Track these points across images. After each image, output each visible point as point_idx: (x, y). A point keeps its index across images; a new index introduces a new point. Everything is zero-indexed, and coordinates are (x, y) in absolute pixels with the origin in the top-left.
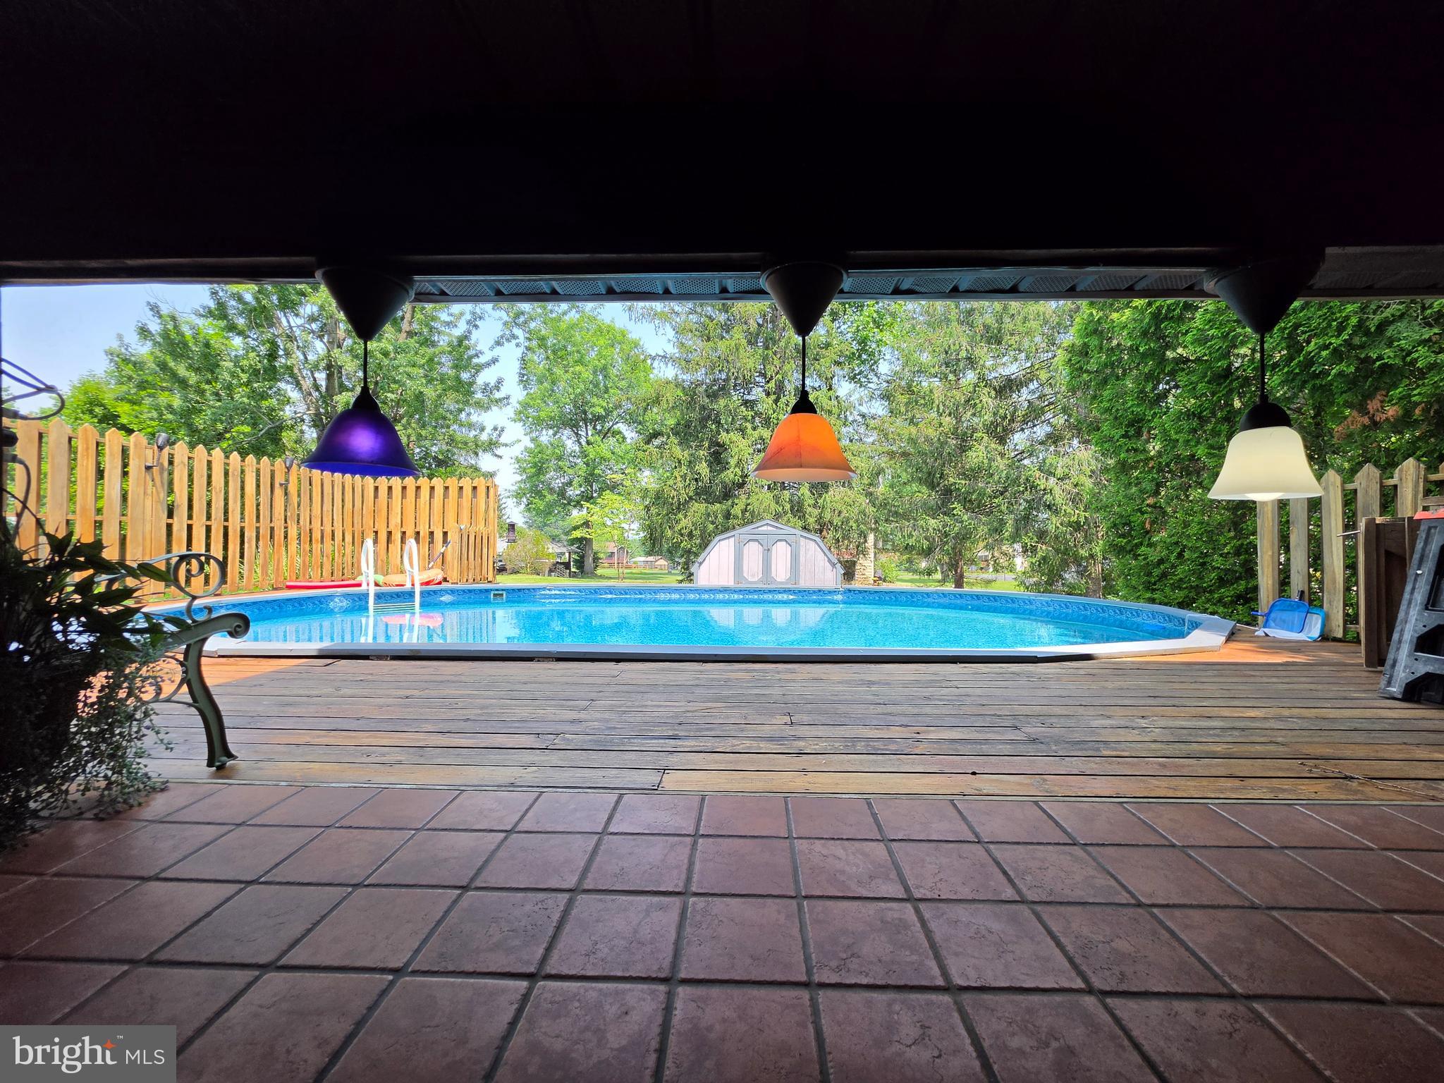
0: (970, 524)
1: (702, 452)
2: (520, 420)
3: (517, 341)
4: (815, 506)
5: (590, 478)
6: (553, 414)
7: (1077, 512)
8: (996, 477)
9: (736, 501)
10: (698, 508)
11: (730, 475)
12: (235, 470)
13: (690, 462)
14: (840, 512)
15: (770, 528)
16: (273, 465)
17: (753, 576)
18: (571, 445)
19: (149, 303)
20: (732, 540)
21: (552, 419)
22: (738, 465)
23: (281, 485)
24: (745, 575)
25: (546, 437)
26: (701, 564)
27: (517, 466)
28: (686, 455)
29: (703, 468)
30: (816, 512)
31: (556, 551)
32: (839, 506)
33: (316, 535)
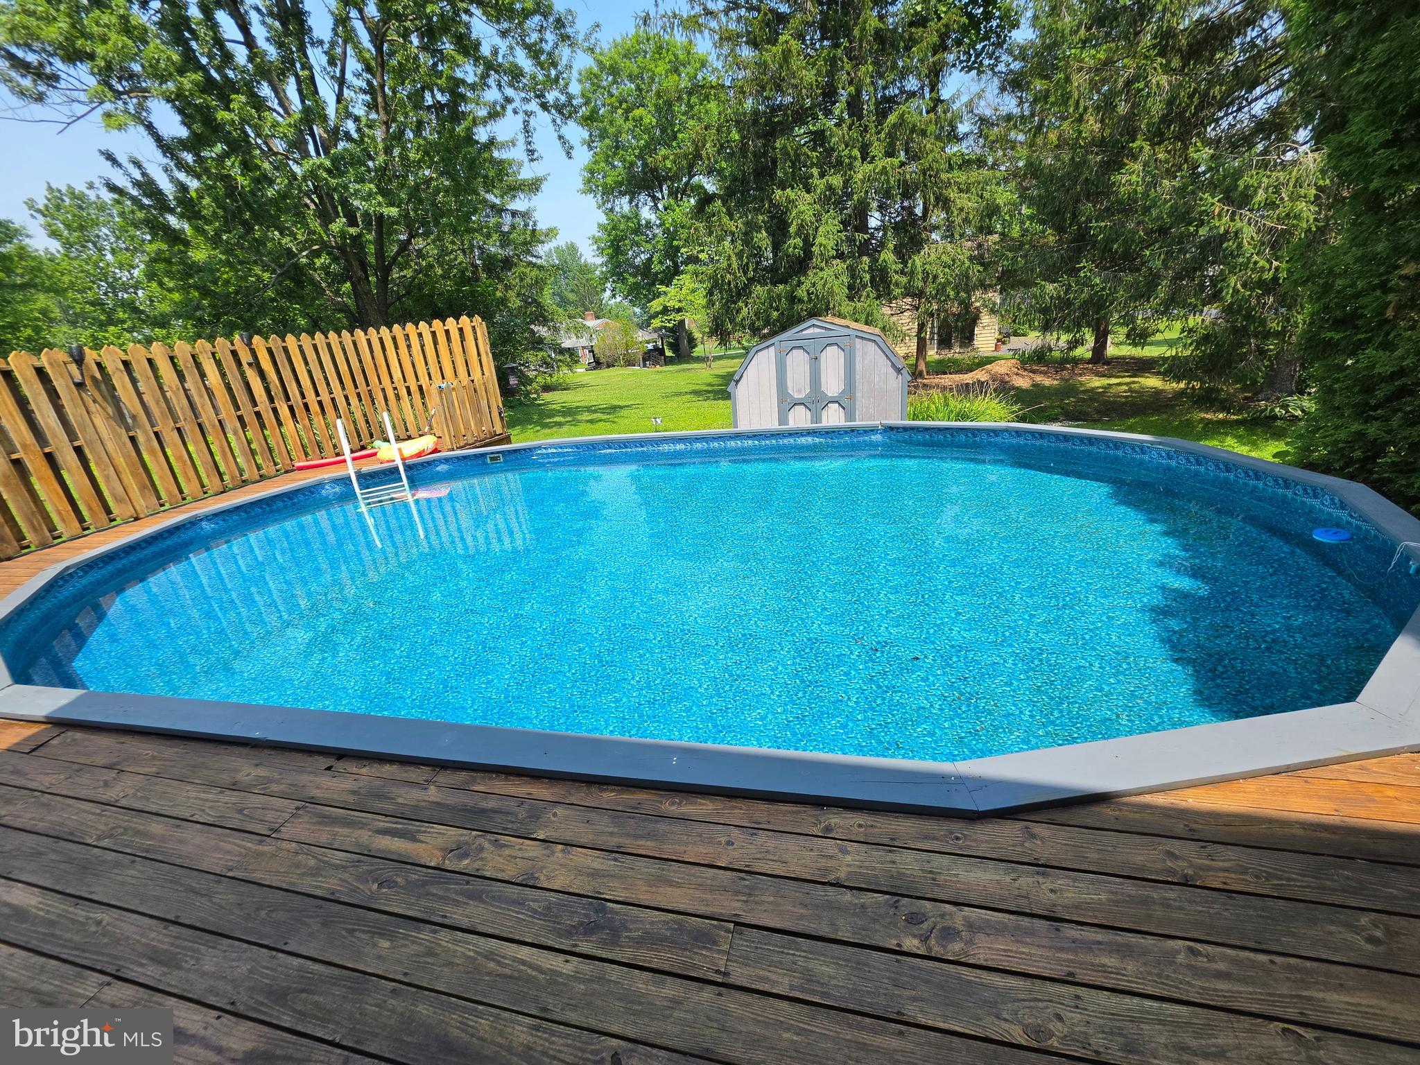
0: (1103, 289)
1: (760, 218)
2: (591, 190)
3: (514, 105)
4: (903, 273)
5: (671, 252)
6: (620, 178)
7: (1275, 263)
8: (1154, 213)
9: (803, 279)
10: (759, 290)
11: (794, 244)
12: (186, 362)
13: (746, 234)
14: (935, 277)
15: (817, 330)
16: (233, 344)
17: (799, 391)
18: (647, 214)
19: (102, 153)
20: (772, 349)
21: (621, 184)
22: (798, 233)
23: (250, 364)
24: (790, 391)
25: (623, 205)
26: (737, 382)
27: (595, 247)
28: (740, 225)
29: (762, 239)
30: (904, 280)
31: (645, 339)
32: (933, 269)
33: (314, 407)
